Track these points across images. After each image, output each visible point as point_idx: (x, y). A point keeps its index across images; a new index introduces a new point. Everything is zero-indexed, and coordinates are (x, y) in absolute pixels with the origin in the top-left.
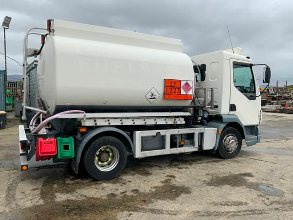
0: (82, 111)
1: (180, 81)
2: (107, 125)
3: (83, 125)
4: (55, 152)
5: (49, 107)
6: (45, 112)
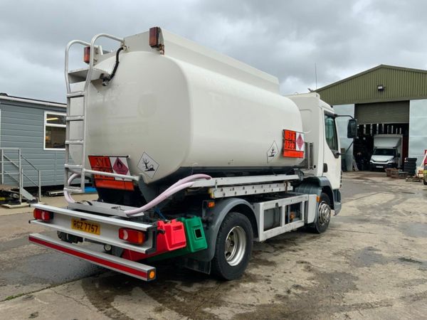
0: (209, 176)
1: (295, 133)
2: (234, 195)
3: (212, 196)
4: (183, 243)
5: (152, 169)
6: (137, 178)
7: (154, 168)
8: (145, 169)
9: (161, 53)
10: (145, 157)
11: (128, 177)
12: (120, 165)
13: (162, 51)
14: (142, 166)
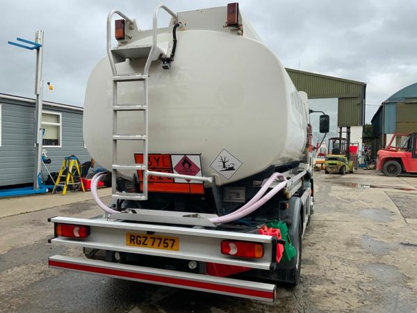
3: (289, 196)
5: (232, 169)
6: (210, 179)
7: (234, 167)
8: (221, 168)
9: (239, 34)
10: (224, 154)
11: (198, 178)
12: (186, 165)
13: (240, 32)
14: (218, 165)
